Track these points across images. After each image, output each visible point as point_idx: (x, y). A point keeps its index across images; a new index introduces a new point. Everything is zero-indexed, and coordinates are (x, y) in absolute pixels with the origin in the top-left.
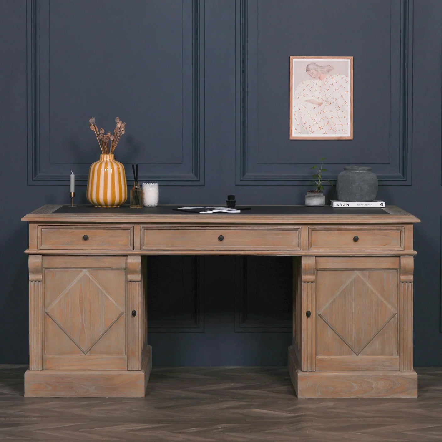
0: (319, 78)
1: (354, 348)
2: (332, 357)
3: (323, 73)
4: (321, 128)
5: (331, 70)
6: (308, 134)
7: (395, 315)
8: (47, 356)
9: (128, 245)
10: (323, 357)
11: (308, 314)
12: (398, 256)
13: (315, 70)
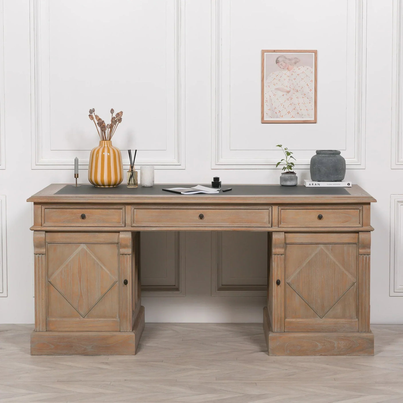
0: (288, 69)
1: (318, 312)
2: (299, 320)
3: (291, 65)
4: (289, 112)
5: (298, 62)
6: (278, 118)
7: (354, 284)
8: (49, 319)
9: (120, 222)
10: (291, 320)
11: (278, 283)
12: (357, 232)
13: (284, 62)
